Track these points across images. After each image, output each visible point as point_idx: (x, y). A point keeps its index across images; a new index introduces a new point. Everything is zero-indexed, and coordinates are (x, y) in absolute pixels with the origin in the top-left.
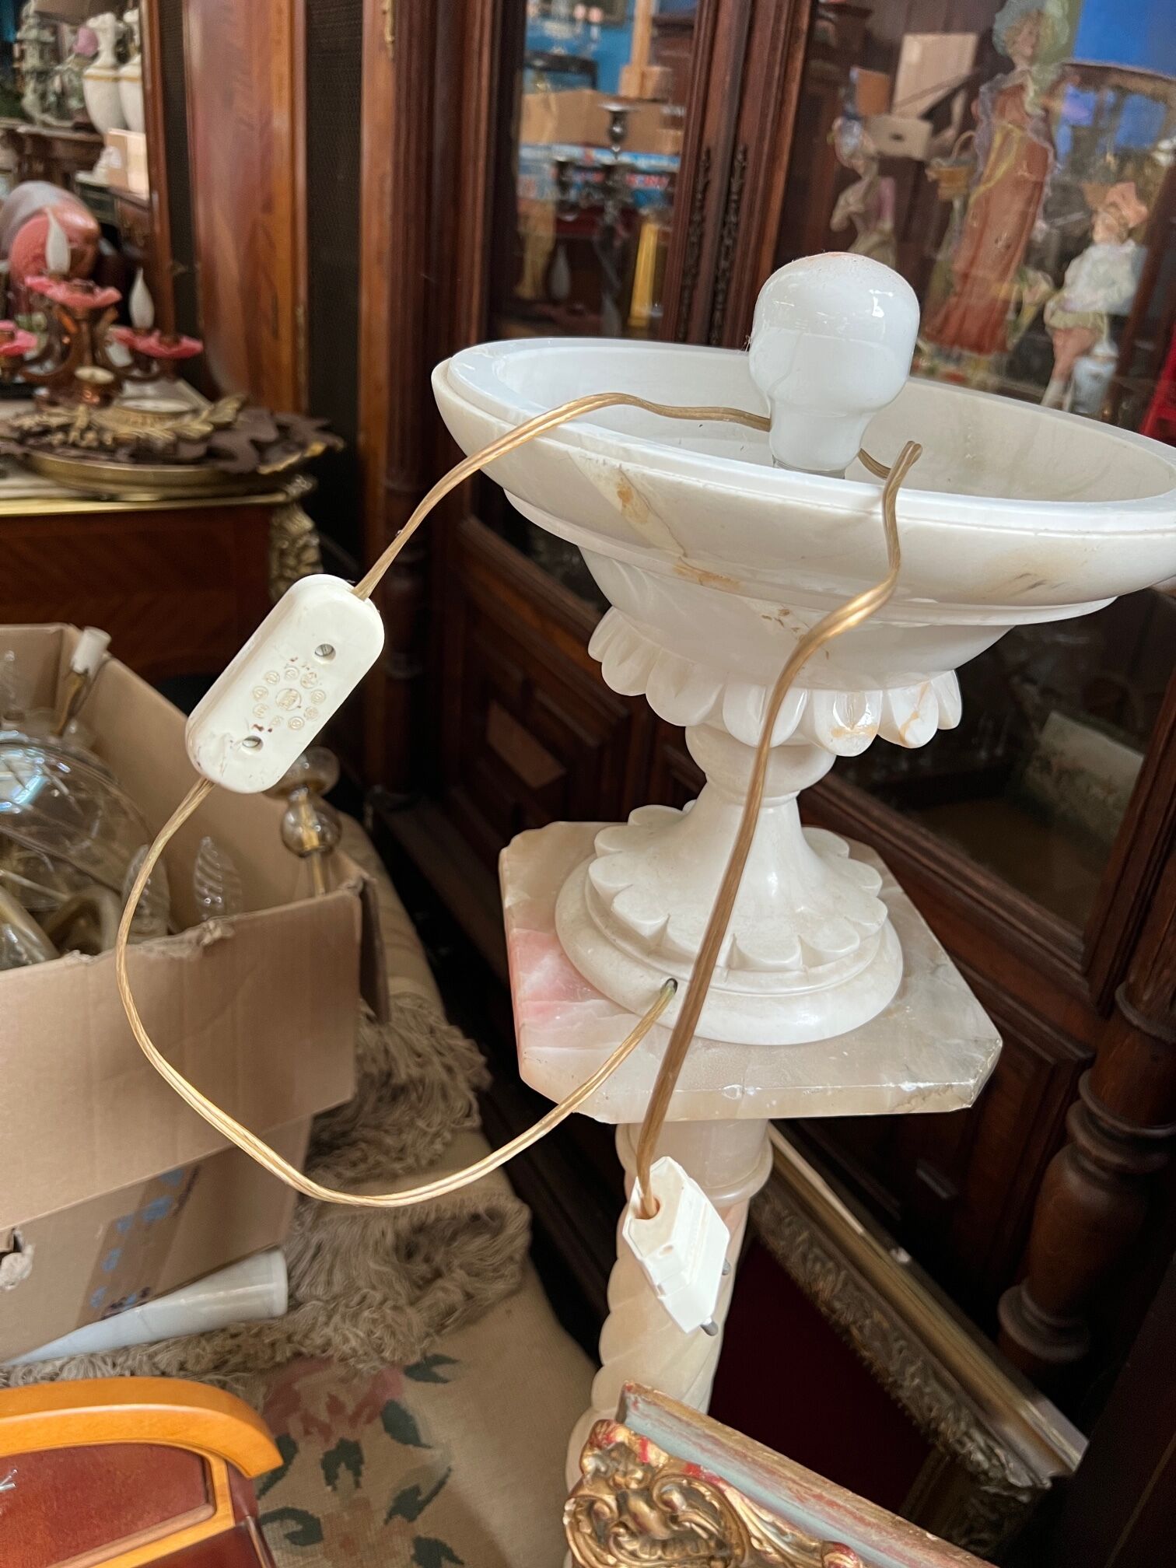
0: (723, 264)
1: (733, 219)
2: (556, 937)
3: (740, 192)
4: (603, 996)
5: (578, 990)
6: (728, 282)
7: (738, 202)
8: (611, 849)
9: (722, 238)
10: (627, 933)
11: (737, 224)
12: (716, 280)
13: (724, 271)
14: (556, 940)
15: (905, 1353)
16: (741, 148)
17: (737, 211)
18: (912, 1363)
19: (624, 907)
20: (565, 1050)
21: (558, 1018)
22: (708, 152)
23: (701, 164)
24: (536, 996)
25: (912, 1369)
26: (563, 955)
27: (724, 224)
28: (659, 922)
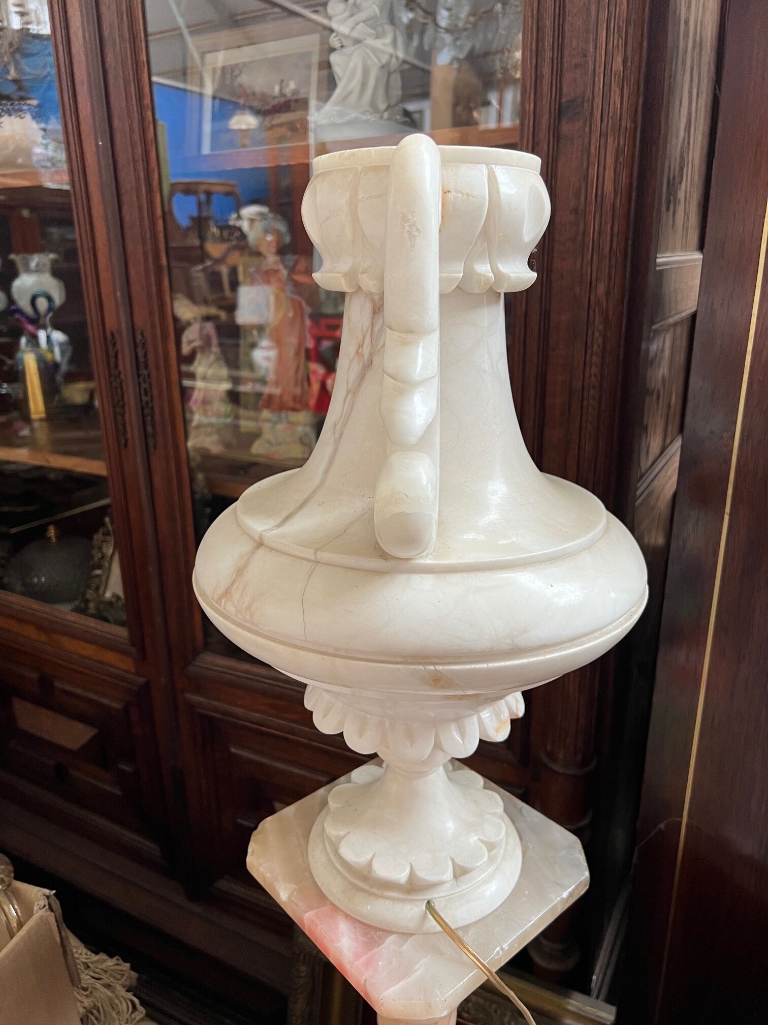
0: (144, 398)
1: (144, 372)
2: (334, 905)
3: (145, 355)
4: (391, 932)
5: (375, 936)
6: (152, 408)
7: (146, 362)
8: (342, 833)
9: (139, 384)
10: (388, 885)
11: (149, 375)
12: (143, 408)
13: (147, 403)
14: (335, 908)
15: (499, 1011)
16: (138, 333)
17: (146, 367)
18: (505, 1015)
19: (383, 870)
20: (402, 983)
21: (380, 963)
22: (112, 334)
23: (109, 342)
24: (357, 956)
25: (506, 1019)
26: (347, 916)
27: (139, 376)
28: (408, 871)
